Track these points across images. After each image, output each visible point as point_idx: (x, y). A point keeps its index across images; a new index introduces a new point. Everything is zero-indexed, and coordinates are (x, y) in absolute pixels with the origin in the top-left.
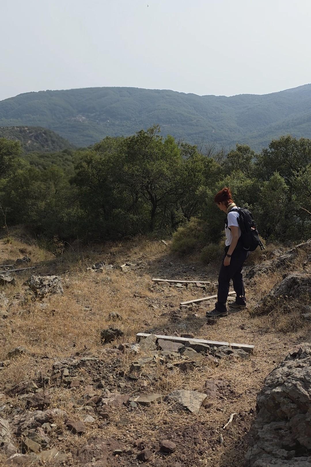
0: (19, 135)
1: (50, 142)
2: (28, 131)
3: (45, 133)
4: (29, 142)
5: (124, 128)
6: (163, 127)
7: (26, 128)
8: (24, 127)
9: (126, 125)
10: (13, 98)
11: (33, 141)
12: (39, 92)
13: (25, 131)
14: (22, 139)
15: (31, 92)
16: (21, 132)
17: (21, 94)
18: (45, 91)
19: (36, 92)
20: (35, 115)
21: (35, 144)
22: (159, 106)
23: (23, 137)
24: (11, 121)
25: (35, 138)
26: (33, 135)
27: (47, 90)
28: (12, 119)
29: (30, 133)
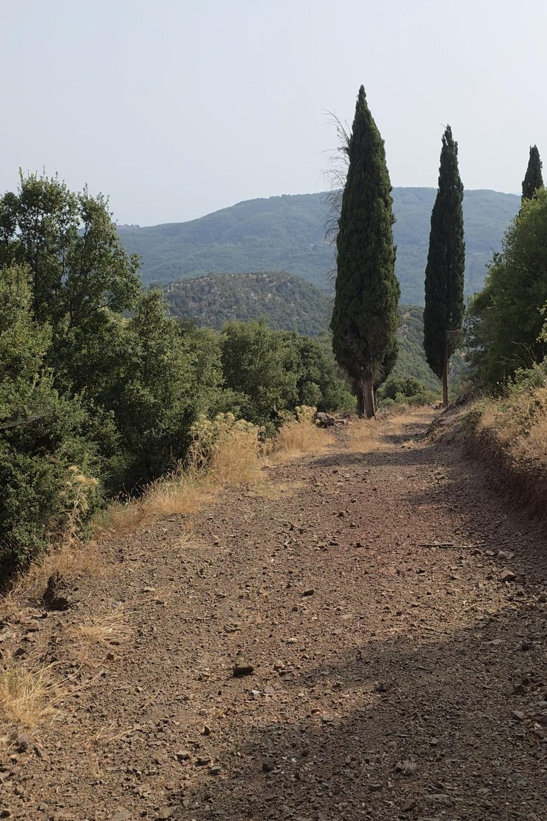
0: (255, 286)
1: (297, 296)
2: (267, 280)
3: (291, 282)
4: (269, 295)
5: (409, 258)
6: (474, 257)
7: (265, 276)
8: (261, 274)
9: (411, 253)
10: (229, 209)
11: (274, 294)
12: (271, 198)
13: (263, 280)
14: (260, 292)
15: (258, 199)
16: (257, 280)
17: (242, 203)
18: (281, 196)
19: (266, 199)
20: (263, 237)
21: (277, 298)
22: (470, 218)
23: (260, 288)
24: (226, 247)
25: (277, 290)
26: (274, 286)
27: (283, 195)
28: (228, 244)
29: (271, 282)
